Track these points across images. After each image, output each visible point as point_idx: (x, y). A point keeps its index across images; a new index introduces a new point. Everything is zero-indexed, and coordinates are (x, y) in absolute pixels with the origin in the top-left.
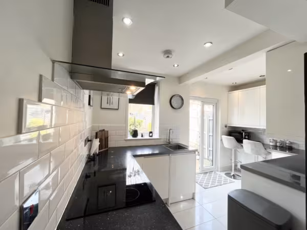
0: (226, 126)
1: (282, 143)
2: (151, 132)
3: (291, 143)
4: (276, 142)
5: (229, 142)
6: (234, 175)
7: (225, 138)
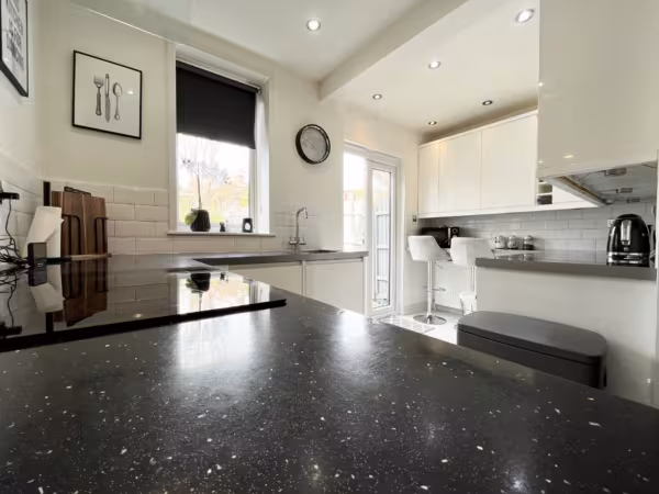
0: (415, 220)
1: (516, 240)
2: (248, 221)
3: (532, 239)
4: (506, 241)
5: (421, 247)
6: (430, 317)
7: (415, 241)
